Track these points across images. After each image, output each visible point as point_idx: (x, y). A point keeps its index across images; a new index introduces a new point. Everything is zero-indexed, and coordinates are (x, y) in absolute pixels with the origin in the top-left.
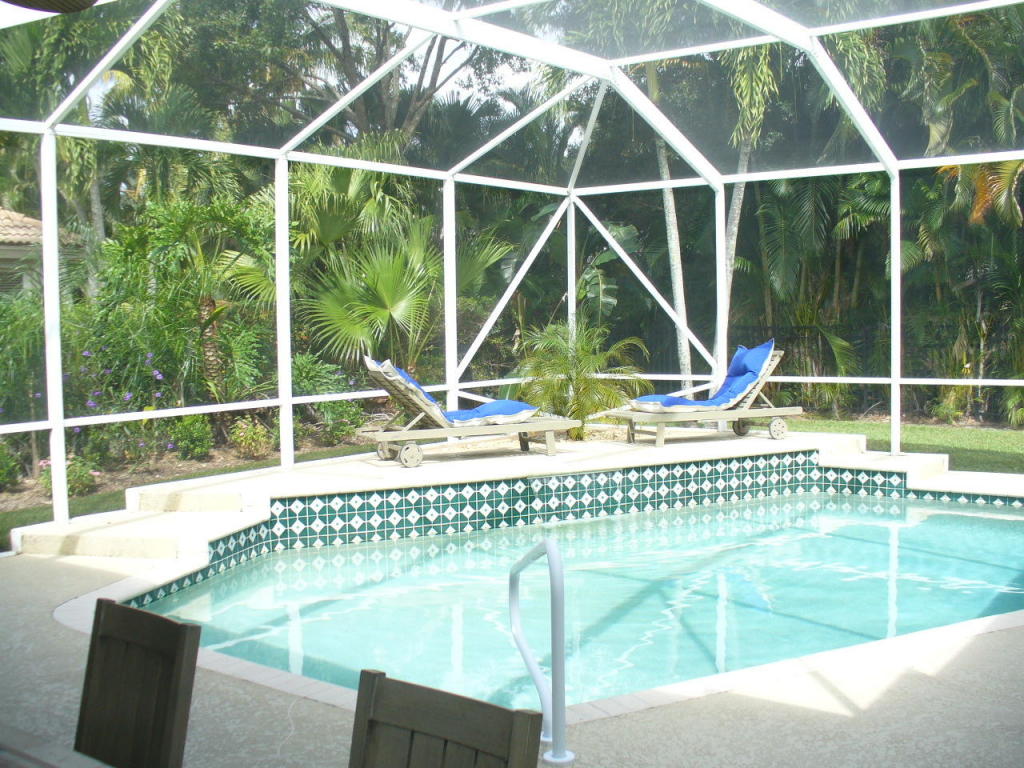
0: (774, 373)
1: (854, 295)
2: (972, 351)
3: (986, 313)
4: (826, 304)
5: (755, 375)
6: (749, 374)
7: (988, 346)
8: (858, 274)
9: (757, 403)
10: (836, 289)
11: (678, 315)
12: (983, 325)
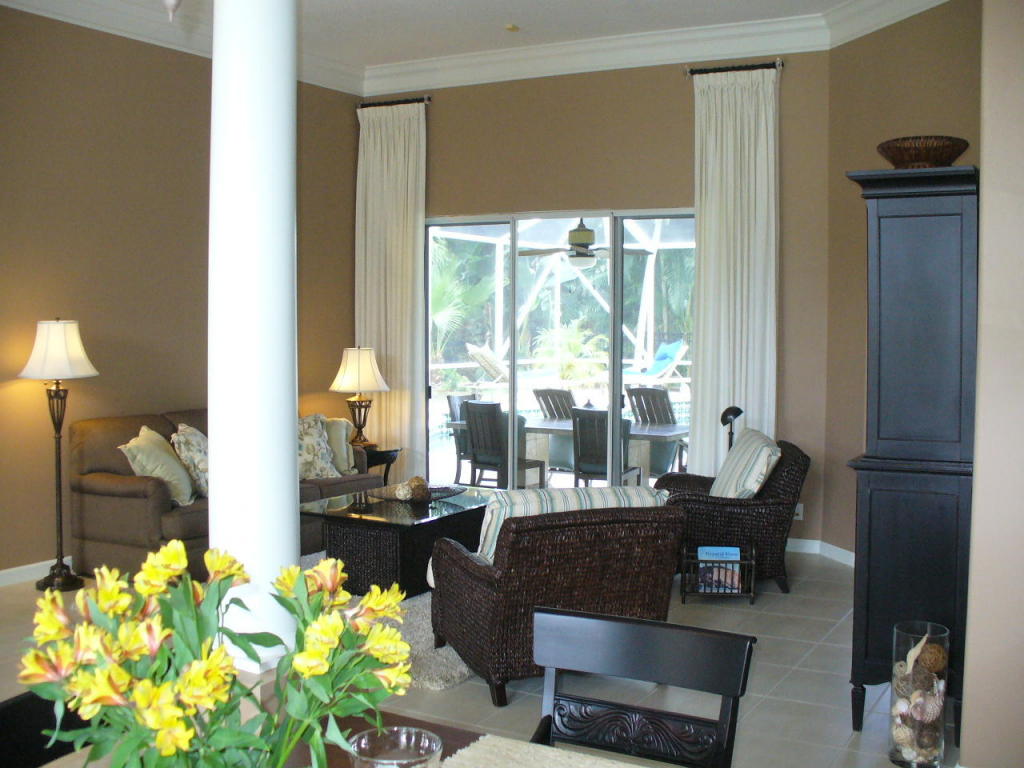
0: (683, 359)
5: (672, 359)
6: (668, 360)
9: (673, 375)
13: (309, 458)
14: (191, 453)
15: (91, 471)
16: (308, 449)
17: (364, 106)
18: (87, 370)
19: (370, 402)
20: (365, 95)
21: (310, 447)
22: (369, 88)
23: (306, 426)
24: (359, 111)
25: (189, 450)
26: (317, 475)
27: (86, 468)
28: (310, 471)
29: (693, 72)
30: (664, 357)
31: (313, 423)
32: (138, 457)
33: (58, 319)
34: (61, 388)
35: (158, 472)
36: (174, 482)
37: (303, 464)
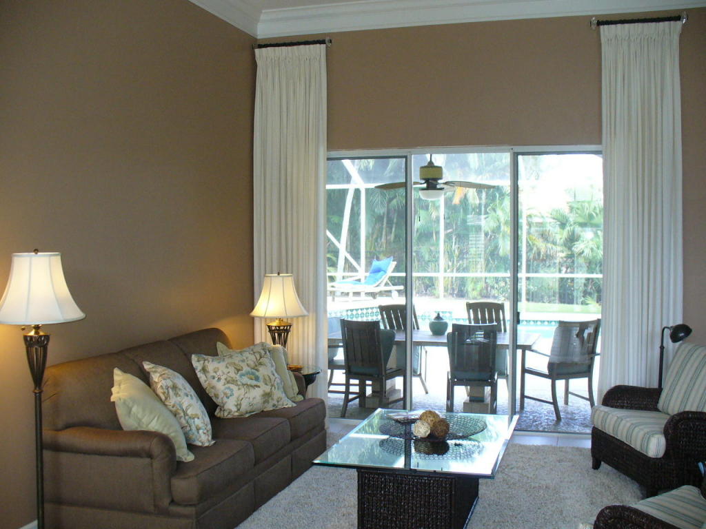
0: (393, 272)
1: (393, 235)
2: (450, 264)
3: (457, 246)
4: (379, 240)
5: (385, 272)
6: (382, 273)
7: (458, 261)
8: (394, 226)
9: (386, 284)
10: (384, 233)
11: (342, 245)
12: (456, 251)
13: (268, 389)
14: (179, 398)
15: (68, 426)
16: (265, 379)
17: (260, 46)
18: (73, 313)
19: (290, 326)
20: (259, 38)
21: (267, 379)
22: (263, 30)
23: (258, 357)
24: (257, 51)
25: (176, 394)
26: (274, 405)
27: (60, 424)
28: (268, 402)
29: (600, 23)
30: (378, 270)
31: (263, 352)
32: (134, 409)
33: (36, 251)
34: (41, 333)
35: (154, 426)
36: (173, 435)
37: (263, 395)
